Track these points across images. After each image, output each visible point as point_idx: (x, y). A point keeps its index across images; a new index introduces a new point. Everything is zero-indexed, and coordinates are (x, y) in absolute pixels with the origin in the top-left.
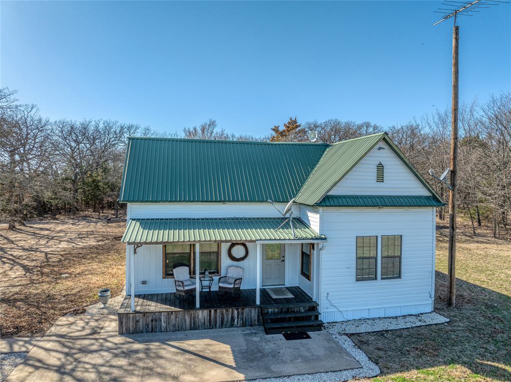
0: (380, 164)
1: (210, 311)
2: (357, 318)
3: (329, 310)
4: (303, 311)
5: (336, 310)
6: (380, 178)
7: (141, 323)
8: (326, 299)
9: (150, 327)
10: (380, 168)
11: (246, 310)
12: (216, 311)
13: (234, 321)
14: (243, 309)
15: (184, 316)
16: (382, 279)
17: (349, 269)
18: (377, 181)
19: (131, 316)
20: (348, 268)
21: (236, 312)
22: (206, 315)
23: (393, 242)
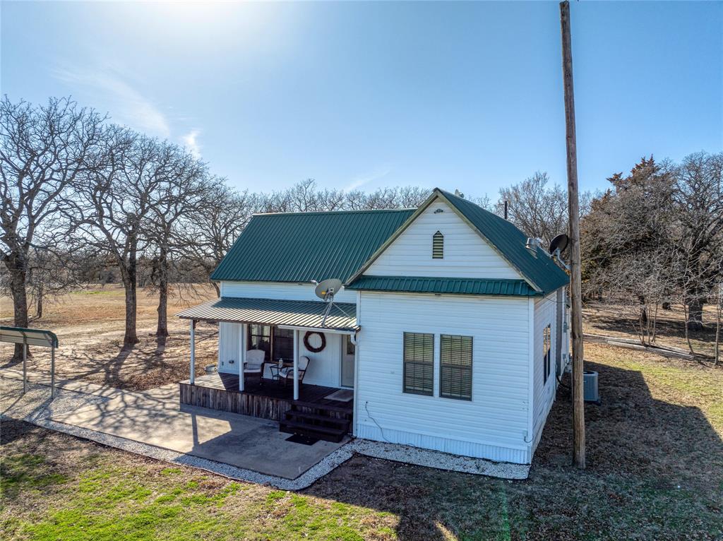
0: (438, 233)
1: (248, 397)
2: (403, 443)
3: (367, 423)
4: (339, 417)
5: (374, 425)
6: (438, 252)
7: (194, 396)
8: (364, 408)
9: (202, 401)
10: (438, 238)
11: (281, 403)
12: (253, 397)
13: (269, 412)
14: (277, 401)
15: (227, 396)
16: (441, 396)
17: (392, 375)
18: (433, 258)
19: (188, 387)
20: (393, 373)
21: (271, 403)
22: (244, 400)
23: (459, 346)
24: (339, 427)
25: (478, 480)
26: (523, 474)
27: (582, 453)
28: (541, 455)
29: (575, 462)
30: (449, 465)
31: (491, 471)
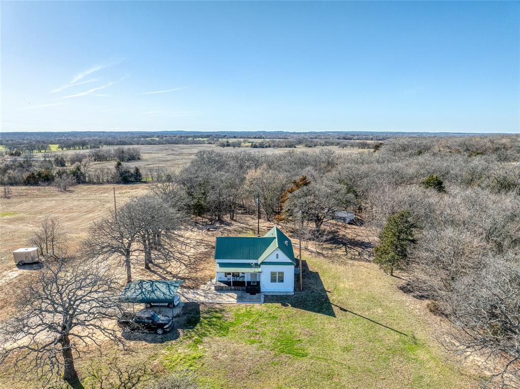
0: (278, 254)
2: (271, 291)
3: (263, 289)
4: (257, 288)
5: (265, 289)
7: (219, 288)
9: (221, 289)
13: (239, 289)
14: (242, 286)
15: (228, 287)
16: (278, 282)
17: (269, 280)
18: (277, 258)
19: (217, 286)
21: (240, 287)
22: (233, 288)
23: (281, 274)
24: (257, 290)
25: (287, 296)
26: (293, 294)
27: (301, 289)
28: (295, 290)
29: (300, 290)
30: (281, 294)
31: (288, 294)
